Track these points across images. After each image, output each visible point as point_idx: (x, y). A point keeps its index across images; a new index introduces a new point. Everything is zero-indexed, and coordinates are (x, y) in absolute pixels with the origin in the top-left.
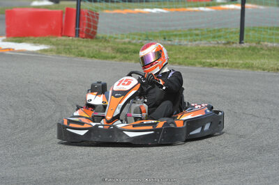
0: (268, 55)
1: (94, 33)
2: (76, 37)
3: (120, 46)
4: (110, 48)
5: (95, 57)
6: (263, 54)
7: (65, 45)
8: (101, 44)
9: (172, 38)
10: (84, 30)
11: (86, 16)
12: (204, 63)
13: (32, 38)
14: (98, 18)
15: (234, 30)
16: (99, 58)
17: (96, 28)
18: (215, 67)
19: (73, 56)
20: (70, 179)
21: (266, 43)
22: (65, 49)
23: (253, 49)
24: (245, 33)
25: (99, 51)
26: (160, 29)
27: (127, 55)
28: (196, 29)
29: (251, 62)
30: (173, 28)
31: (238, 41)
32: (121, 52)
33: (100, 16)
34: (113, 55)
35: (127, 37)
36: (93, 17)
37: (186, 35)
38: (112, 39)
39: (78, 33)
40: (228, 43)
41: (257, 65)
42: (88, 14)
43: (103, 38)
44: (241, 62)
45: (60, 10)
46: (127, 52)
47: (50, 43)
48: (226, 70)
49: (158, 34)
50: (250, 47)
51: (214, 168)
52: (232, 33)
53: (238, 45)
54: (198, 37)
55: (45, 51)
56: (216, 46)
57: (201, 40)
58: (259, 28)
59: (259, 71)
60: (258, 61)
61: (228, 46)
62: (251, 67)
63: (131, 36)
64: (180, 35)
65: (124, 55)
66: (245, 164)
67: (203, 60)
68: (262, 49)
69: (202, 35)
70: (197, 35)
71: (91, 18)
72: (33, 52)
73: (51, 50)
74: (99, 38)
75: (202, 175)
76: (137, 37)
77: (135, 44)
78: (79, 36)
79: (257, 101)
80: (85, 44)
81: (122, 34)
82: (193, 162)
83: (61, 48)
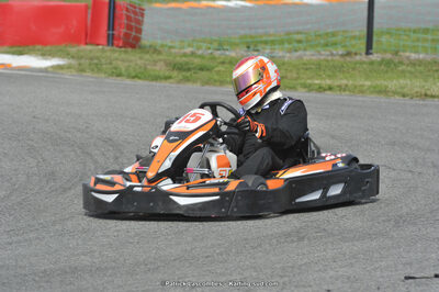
0: (411, 73)
1: (137, 39)
2: (108, 45)
3: (178, 60)
4: (162, 63)
5: (139, 78)
6: (403, 72)
7: (91, 59)
8: (147, 56)
9: (260, 47)
10: (122, 35)
11: (124, 12)
12: (310, 85)
13: (39, 47)
14: (142, 15)
15: (357, 33)
16: (145, 78)
17: (139, 31)
18: (329, 92)
19: (103, 75)
21: (407, 54)
22: (90, 64)
23: (388, 63)
24: (375, 38)
25: (145, 68)
26: (242, 32)
27: (188, 74)
28: (298, 33)
29: (385, 83)
30: (262, 31)
31: (364, 50)
32: (179, 69)
33: (146, 13)
34: (167, 74)
35: (189, 46)
36: (135, 13)
37: (282, 42)
38: (166, 49)
39: (111, 40)
40: (349, 54)
41: (394, 88)
42: (127, 10)
43: (150, 46)
44: (368, 83)
45: (82, 3)
46: (189, 70)
47: (68, 55)
48: (345, 96)
49: (237, 41)
50: (383, 60)
51: (325, 250)
52: (354, 37)
53: (364, 58)
54: (300, 45)
55: (59, 67)
56: (330, 58)
57: (305, 50)
58: (397, 30)
59: (397, 97)
60: (395, 82)
61: (348, 59)
62: (384, 92)
63: (195, 44)
64: (273, 42)
65: (185, 74)
66: (374, 243)
67: (309, 81)
68: (401, 63)
69: (307, 41)
70: (300, 41)
71: (132, 15)
72: (45, 70)
73: (69, 67)
74: (145, 47)
75: (306, 260)
76: (204, 45)
77: (202, 57)
78: (113, 44)
79: (394, 144)
80: (123, 56)
81: (182, 41)
82: (293, 241)
83: (85, 62)
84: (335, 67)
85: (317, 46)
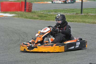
0: (91, 18)
1: (31, 10)
2: (24, 11)
3: (40, 15)
4: (36, 15)
5: (31, 19)
6: (89, 18)
7: (21, 14)
8: (33, 14)
9: (58, 12)
10: (28, 9)
11: (28, 4)
12: (69, 21)
13: (9, 12)
14: (32, 5)
15: (79, 9)
16: (33, 19)
17: (31, 8)
18: (73, 22)
19: (23, 18)
20: (23, 61)
21: (90, 14)
22: (21, 16)
24: (83, 10)
25: (33, 17)
26: (54, 9)
27: (42, 18)
28: (66, 9)
29: (85, 20)
30: (58, 8)
31: (80, 13)
32: (40, 17)
33: (33, 4)
34: (37, 18)
35: (42, 12)
37: (62, 11)
38: (37, 12)
39: (25, 10)
40: (77, 14)
41: (87, 21)
42: (29, 4)
43: (34, 12)
44: (81, 20)
45: (19, 2)
46: (42, 17)
47: (16, 14)
48: (76, 23)
49: (53, 11)
50: (84, 15)
51: (72, 57)
52: (78, 10)
53: (80, 15)
54: (66, 12)
55: (14, 16)
56: (73, 15)
57: (68, 13)
58: (88, 8)
59: (88, 23)
60: (87, 20)
61: (77, 15)
62: (85, 22)
63: (44, 11)
64: (60, 11)
65: (41, 18)
66: (83, 56)
67: (68, 20)
68: (88, 16)
69: (68, 11)
70: (66, 11)
71: (30, 5)
72: (10, 17)
73: (16, 16)
74: (33, 12)
75: (68, 59)
76: (45, 11)
77: (45, 14)
78: (26, 11)
79: (87, 34)
80: (28, 14)
81: (41, 11)
82: (65, 55)
83: (20, 15)
84: (74, 16)
85: (70, 12)
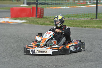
4: (48, 21)
5: (43, 25)
7: (32, 20)
9: (71, 17)
10: (39, 15)
12: (83, 26)
18: (87, 28)
19: (35, 24)
23: (101, 21)
24: (98, 15)
25: (44, 22)
26: (67, 14)
28: (80, 14)
29: (100, 25)
33: (45, 10)
34: (50, 24)
38: (49, 18)
40: (92, 19)
43: (46, 17)
45: (30, 8)
47: (26, 20)
48: (91, 28)
52: (93, 15)
53: (95, 20)
54: (80, 17)
55: (25, 22)
56: (87, 20)
64: (74, 16)
71: (41, 10)
72: (20, 23)
78: (37, 17)
80: (39, 20)
83: (31, 21)
85: (84, 17)
